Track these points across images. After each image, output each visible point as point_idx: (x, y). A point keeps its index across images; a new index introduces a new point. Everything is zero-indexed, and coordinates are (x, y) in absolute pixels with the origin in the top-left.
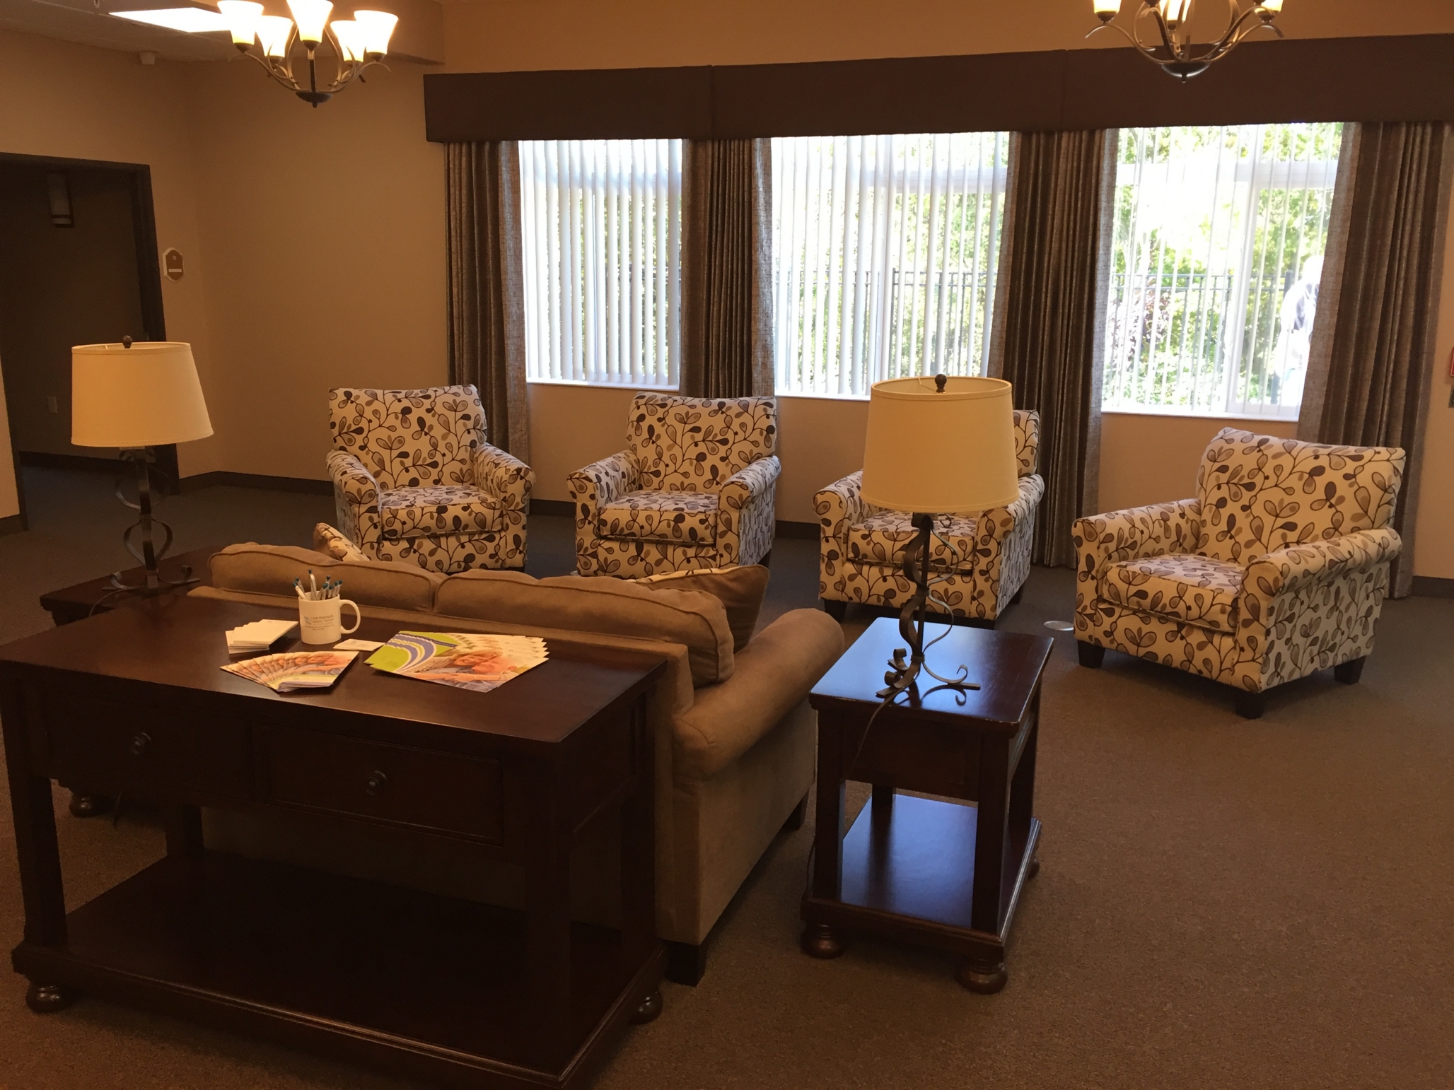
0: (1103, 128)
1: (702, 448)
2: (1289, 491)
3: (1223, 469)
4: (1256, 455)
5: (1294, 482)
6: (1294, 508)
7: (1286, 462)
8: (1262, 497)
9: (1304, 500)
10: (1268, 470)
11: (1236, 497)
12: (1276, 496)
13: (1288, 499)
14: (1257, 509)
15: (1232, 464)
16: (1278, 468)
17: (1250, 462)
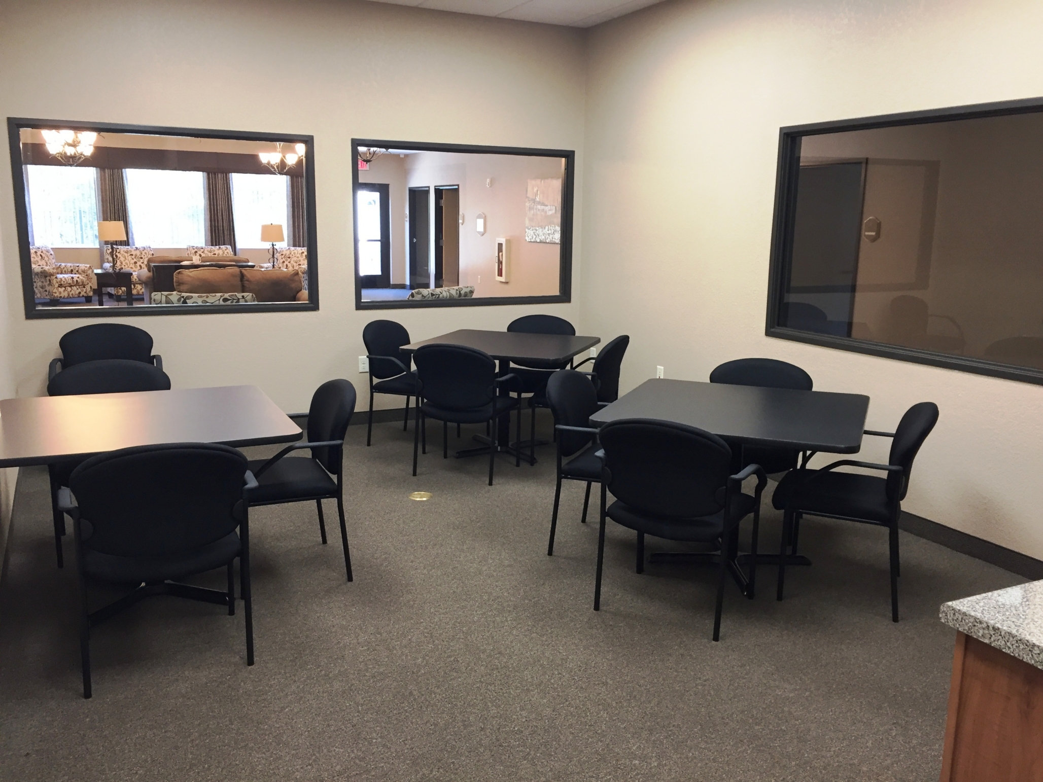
0: (229, 173)
1: (135, 260)
2: (298, 257)
3: (282, 255)
4: (289, 251)
5: (298, 255)
6: (300, 261)
7: (296, 251)
8: (292, 259)
9: (301, 259)
10: (292, 253)
11: (287, 260)
12: (295, 259)
13: (298, 259)
14: (292, 262)
15: (284, 253)
16: (294, 253)
17: (288, 253)
